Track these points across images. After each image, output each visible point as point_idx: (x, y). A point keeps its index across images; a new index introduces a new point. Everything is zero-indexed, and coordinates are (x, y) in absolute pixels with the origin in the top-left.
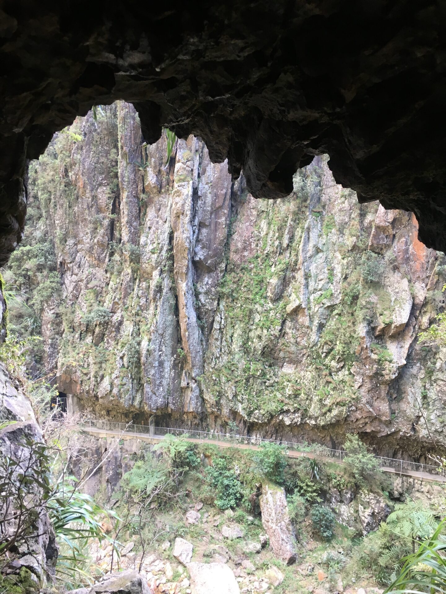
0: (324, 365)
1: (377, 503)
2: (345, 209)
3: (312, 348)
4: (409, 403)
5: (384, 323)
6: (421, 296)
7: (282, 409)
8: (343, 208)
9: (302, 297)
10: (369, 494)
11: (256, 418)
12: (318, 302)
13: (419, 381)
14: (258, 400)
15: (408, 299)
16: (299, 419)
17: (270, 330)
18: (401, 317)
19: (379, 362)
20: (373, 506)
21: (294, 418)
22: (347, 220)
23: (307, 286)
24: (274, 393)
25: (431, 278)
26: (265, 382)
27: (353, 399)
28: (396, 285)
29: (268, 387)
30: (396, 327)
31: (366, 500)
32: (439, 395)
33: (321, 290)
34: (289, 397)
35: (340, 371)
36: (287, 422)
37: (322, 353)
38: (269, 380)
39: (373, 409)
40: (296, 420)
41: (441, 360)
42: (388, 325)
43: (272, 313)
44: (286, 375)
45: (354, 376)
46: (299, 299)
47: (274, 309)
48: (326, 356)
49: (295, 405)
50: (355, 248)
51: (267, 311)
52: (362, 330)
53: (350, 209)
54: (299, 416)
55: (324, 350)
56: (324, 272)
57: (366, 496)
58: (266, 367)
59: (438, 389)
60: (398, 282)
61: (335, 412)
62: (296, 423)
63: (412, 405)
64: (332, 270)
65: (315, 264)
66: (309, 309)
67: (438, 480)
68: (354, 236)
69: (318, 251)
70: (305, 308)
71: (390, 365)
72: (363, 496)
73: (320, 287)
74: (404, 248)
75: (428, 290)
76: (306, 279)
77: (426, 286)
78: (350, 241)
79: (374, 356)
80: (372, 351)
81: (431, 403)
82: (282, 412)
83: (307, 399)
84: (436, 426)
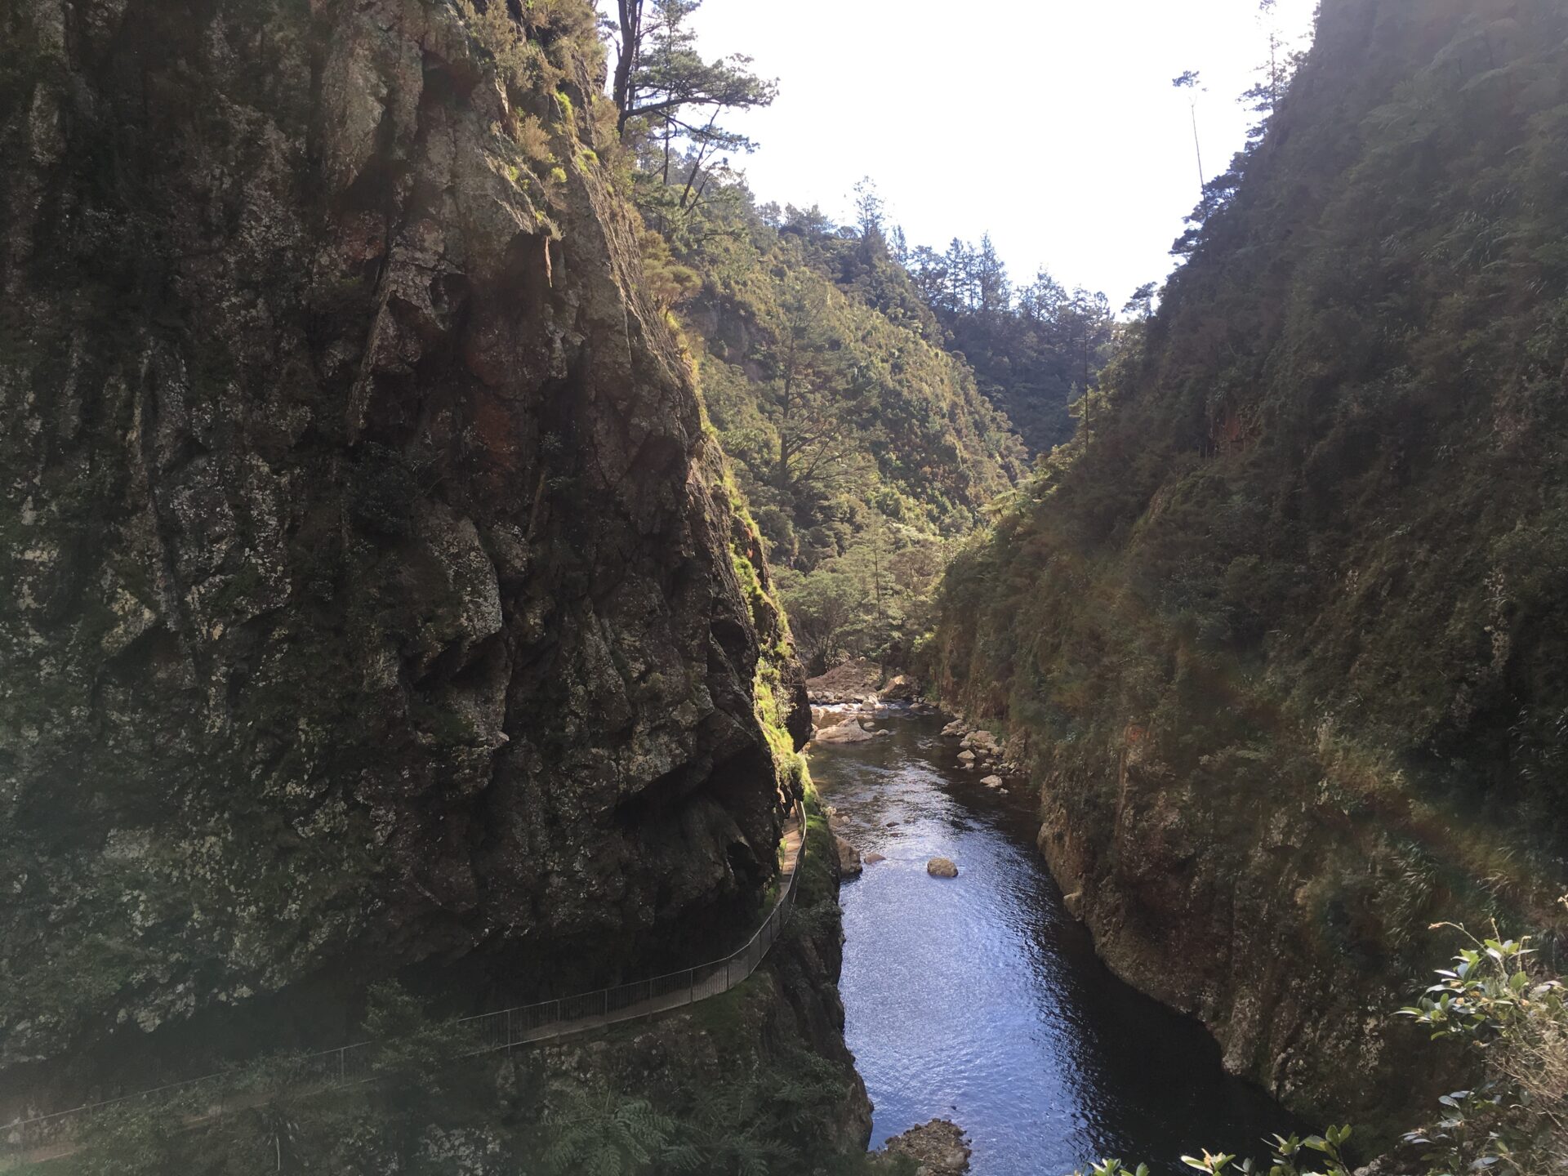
0: (262, 802)
1: (477, 1148)
2: (260, 323)
3: (214, 756)
4: (517, 846)
5: (440, 641)
6: (518, 558)
7: (126, 985)
8: (253, 319)
9: (162, 597)
10: (448, 1137)
11: (23, 1052)
12: (217, 607)
13: (533, 783)
14: (21, 986)
15: (487, 569)
16: (192, 1000)
17: (47, 726)
18: (483, 618)
19: (440, 752)
20: (468, 1163)
21: (173, 1003)
22: (268, 356)
23: (171, 561)
24: (85, 941)
25: (535, 512)
26: (47, 913)
27: (376, 876)
28: (449, 537)
29: (56, 925)
30: (474, 645)
31: (443, 1156)
32: (584, 804)
33: (220, 570)
34: (151, 937)
35: (318, 806)
36: (148, 1020)
37: (252, 768)
38: (60, 902)
39: (431, 890)
40: (179, 1006)
41: (577, 715)
42: (453, 644)
43: (46, 668)
44: (123, 868)
45: (367, 808)
46: (153, 607)
47: (53, 652)
48: (265, 774)
49: (173, 958)
50: (309, 439)
51: (32, 663)
52: (385, 670)
53: (275, 327)
54: (188, 991)
55: (260, 756)
56: (224, 516)
57: (440, 1147)
58: (42, 859)
59: (579, 790)
60: (453, 529)
61: (320, 936)
62: (181, 1015)
63: (525, 850)
64: (242, 508)
65: (187, 493)
66: (191, 633)
67: (594, 1025)
68: (303, 403)
69: (190, 447)
70: (176, 634)
71: (470, 753)
72: (433, 1148)
73: (217, 561)
74: (450, 436)
75: (532, 542)
76: (165, 540)
77: (525, 531)
78: (291, 420)
79: (425, 739)
80: (417, 726)
81: (568, 832)
82: (128, 995)
83: (216, 923)
84: (591, 885)
